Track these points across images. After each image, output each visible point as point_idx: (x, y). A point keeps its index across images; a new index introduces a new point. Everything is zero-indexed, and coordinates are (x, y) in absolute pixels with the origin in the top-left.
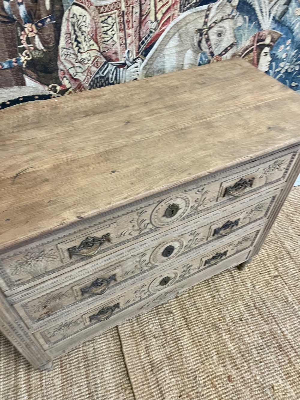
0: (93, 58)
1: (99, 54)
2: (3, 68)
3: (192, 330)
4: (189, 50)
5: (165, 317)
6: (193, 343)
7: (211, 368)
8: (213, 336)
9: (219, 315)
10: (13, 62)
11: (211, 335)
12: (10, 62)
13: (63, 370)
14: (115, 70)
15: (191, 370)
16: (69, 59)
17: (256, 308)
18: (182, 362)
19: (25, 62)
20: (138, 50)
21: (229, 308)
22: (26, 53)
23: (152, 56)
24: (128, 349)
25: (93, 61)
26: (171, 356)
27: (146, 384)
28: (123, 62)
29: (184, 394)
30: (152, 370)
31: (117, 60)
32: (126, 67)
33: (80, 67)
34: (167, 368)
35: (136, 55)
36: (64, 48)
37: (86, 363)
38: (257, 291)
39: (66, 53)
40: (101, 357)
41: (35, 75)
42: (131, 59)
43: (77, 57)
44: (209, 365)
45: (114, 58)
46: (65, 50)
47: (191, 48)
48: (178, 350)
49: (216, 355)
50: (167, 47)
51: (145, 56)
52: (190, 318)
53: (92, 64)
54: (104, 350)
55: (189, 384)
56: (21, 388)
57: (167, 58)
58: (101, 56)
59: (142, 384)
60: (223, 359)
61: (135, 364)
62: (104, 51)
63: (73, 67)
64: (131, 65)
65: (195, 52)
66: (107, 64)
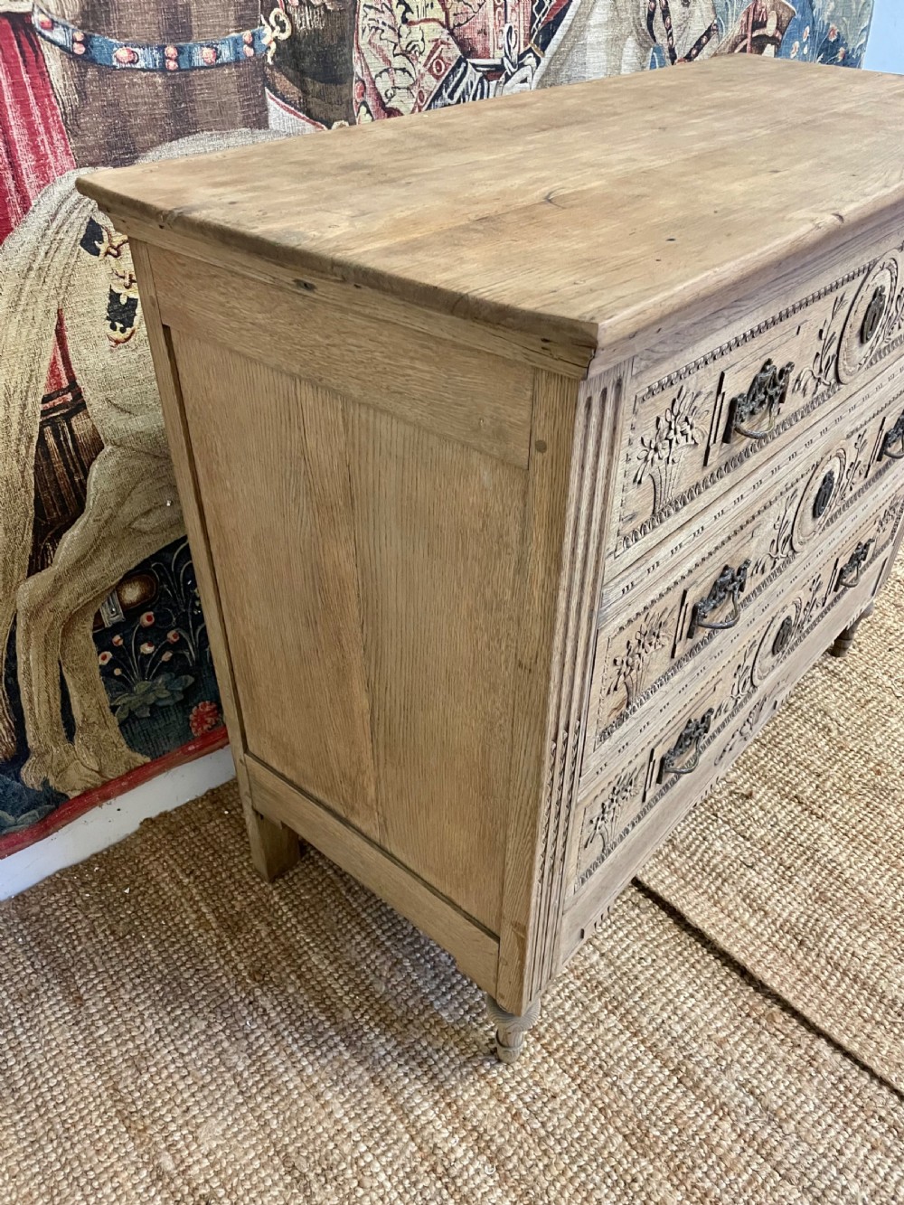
0: (430, 47)
1: (444, 35)
2: (219, 61)
3: (828, 816)
4: (630, 38)
5: (738, 811)
6: (854, 844)
9: (867, 762)
10: (246, 43)
12: (236, 42)
13: (550, 1043)
14: (480, 87)
16: (379, 43)
18: (861, 895)
19: (273, 46)
20: (530, 28)
21: (879, 741)
22: (277, 18)
23: (559, 47)
24: (704, 916)
25: (429, 58)
26: (823, 893)
27: (811, 982)
28: (498, 62)
31: (486, 54)
32: (502, 78)
33: (404, 70)
34: (836, 923)
35: (525, 45)
36: (370, 7)
37: (606, 998)
39: (373, 23)
40: (639, 968)
41: (294, 92)
42: (515, 52)
43: (400, 36)
45: (479, 47)
46: (372, 13)
47: (634, 33)
48: (830, 874)
50: (592, 22)
51: (544, 46)
52: (802, 792)
53: (425, 65)
54: (635, 948)
56: (452, 1150)
57: (589, 55)
58: (451, 41)
59: (801, 984)
61: (749, 944)
62: (459, 25)
63: (386, 70)
64: (513, 74)
65: (641, 45)
66: (463, 65)
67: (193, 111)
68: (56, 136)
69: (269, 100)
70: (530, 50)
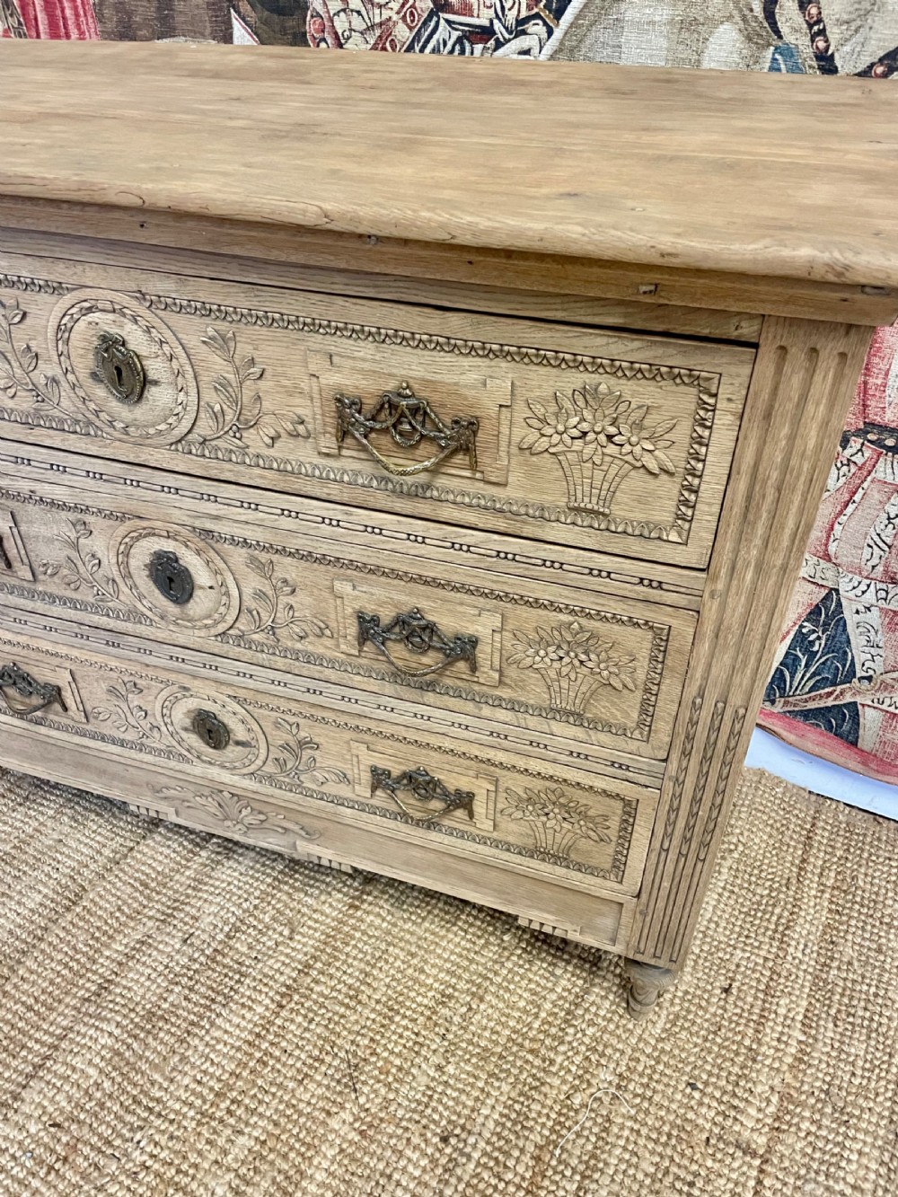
3: (284, 1013)
4: (727, 26)
5: (267, 920)
6: (245, 1047)
7: (200, 1153)
8: (312, 1086)
9: (399, 1055)
11: (312, 1079)
15: (158, 1101)
17: (538, 1159)
21: (451, 1069)
23: (577, 17)
24: (102, 903)
25: (403, 5)
26: (162, 1017)
27: (37, 1013)
29: (68, 1131)
30: (88, 1000)
31: (466, 9)
32: (492, 43)
33: (359, 13)
34: (117, 1032)
35: (529, 8)
37: (13, 852)
38: (609, 1120)
40: (46, 869)
41: (252, 17)
42: (511, 17)
44: (209, 1142)
47: (737, 18)
48: (192, 1023)
49: (257, 1139)
51: (558, 14)
52: (317, 982)
53: (398, 13)
54: (69, 862)
55: (108, 1125)
57: (629, 37)
59: (31, 1001)
60: (256, 1170)
61: (74, 948)
63: (344, 10)
64: (508, 41)
65: (749, 39)
66: (435, 19)
67: (173, 18)
68: (90, 20)
69: (234, 21)
70: (537, 16)
